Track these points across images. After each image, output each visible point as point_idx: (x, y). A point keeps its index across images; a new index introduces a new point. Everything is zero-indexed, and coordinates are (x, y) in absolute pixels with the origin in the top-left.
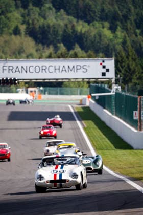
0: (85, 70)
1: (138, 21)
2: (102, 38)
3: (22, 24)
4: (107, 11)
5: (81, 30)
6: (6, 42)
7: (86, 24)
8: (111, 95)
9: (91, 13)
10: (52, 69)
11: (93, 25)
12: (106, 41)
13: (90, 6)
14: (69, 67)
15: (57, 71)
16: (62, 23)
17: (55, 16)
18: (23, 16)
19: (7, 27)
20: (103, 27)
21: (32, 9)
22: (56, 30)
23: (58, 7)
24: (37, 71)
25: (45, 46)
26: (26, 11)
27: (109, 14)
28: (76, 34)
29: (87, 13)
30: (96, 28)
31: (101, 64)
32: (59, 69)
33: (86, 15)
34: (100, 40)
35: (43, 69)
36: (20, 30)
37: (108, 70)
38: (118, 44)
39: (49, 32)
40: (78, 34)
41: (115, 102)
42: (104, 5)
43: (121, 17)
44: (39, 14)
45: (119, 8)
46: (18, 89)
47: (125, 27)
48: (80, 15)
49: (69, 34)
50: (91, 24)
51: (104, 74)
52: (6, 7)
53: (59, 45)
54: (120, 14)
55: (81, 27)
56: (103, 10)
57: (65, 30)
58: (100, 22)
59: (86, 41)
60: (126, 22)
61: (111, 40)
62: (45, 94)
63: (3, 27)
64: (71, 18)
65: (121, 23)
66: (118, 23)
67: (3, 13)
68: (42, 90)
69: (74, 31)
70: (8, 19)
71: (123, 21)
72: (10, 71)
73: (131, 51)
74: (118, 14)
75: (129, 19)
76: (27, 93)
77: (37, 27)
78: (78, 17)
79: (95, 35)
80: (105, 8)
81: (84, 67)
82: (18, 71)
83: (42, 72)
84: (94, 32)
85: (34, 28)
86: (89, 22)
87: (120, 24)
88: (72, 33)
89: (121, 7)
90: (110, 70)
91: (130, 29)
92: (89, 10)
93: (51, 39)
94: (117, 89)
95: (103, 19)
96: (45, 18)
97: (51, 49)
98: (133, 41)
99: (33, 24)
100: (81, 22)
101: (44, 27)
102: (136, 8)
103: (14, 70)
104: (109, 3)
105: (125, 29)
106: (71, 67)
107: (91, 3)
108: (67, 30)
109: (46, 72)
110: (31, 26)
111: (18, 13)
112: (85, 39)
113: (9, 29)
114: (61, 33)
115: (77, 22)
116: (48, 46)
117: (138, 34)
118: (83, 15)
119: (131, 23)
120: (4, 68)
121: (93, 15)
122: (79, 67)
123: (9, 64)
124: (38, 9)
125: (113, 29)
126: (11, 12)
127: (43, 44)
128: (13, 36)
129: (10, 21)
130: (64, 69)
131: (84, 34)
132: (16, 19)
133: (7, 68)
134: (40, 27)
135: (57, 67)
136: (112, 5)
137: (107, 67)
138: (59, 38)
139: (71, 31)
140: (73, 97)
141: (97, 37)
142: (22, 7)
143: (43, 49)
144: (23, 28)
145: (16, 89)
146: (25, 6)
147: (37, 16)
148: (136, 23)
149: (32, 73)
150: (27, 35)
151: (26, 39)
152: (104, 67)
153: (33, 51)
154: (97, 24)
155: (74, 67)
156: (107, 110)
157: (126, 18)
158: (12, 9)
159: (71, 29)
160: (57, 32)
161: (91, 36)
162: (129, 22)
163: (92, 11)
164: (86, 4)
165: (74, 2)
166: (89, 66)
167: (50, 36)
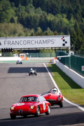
0: (53, 43)
1: (83, 13)
2: (62, 24)
3: (15, 16)
4: (65, 8)
5: (50, 19)
6: (6, 27)
7: (53, 16)
8: (68, 57)
9: (56, 9)
10: (33, 42)
11: (57, 16)
12: (65, 25)
13: (55, 5)
15: (36, 43)
16: (39, 15)
17: (35, 11)
18: (16, 11)
19: (7, 18)
20: (63, 17)
21: (21, 7)
22: (35, 19)
23: (36, 6)
24: (25, 43)
26: (18, 8)
27: (66, 10)
28: (47, 21)
29: (54, 9)
30: (59, 18)
31: (62, 39)
32: (38, 42)
33: (53, 10)
34: (62, 25)
35: (28, 42)
36: (14, 20)
37: (66, 42)
38: (72, 27)
39: (31, 20)
40: (48, 22)
41: (71, 61)
42: (63, 4)
43: (73, 11)
46: (14, 55)
47: (76, 17)
48: (49, 10)
49: (43, 22)
50: (56, 15)
51: (64, 45)
52: (5, 6)
54: (73, 9)
55: (50, 17)
56: (62, 7)
58: (61, 14)
59: (53, 25)
60: (76, 14)
61: (68, 25)
62: (29, 57)
63: (4, 18)
64: (44, 12)
65: (73, 14)
66: (72, 14)
67: (4, 10)
68: (28, 55)
69: (46, 20)
70: (7, 13)
72: (9, 44)
73: (80, 31)
75: (78, 12)
76: (19, 56)
77: (24, 18)
78: (48, 12)
79: (58, 22)
80: (64, 6)
81: (52, 41)
83: (28, 44)
84: (57, 20)
85: (22, 18)
86: (54, 14)
87: (73, 15)
88: (45, 21)
89: (73, 5)
90: (67, 42)
91: (79, 18)
93: (33, 25)
94: (72, 53)
95: (62, 12)
96: (28, 12)
98: (81, 25)
99: (22, 16)
100: (50, 14)
101: (28, 18)
102: (82, 5)
103: (11, 43)
104: (66, 3)
105: (76, 18)
107: (55, 3)
108: (42, 19)
109: (30, 44)
110: (20, 17)
111: (13, 10)
112: (52, 25)
113: (8, 19)
114: (38, 21)
115: (48, 14)
116: (31, 29)
118: (51, 10)
119: (79, 15)
120: (5, 42)
121: (57, 10)
122: (49, 41)
123: (8, 40)
124: (24, 7)
125: (69, 18)
126: (9, 9)
127: (28, 28)
128: (10, 24)
129: (8, 15)
130: (40, 42)
131: (52, 21)
132: (12, 13)
133: (7, 42)
134: (26, 18)
135: (36, 41)
136: (68, 4)
137: (66, 41)
138: (37, 24)
139: (44, 20)
140: (46, 58)
141: (60, 23)
142: (15, 6)
144: (16, 18)
145: (13, 54)
146: (17, 6)
147: (24, 11)
148: (82, 14)
149: (22, 44)
150: (19, 23)
152: (64, 40)
153: (22, 32)
154: (59, 15)
155: (46, 41)
156: (66, 65)
157: (76, 11)
158: (9, 7)
159: (44, 18)
160: (36, 20)
161: (56, 22)
162: (78, 14)
163: (56, 8)
164: (53, 4)
165: (46, 3)
166: (55, 40)
167: (32, 23)
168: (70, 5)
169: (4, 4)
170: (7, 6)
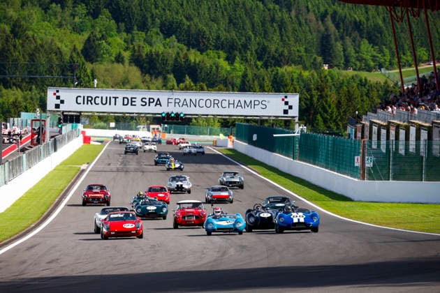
1: (259, 51)
2: (220, 69)
3: (125, 50)
4: (223, 39)
5: (195, 60)
6: (106, 70)
7: (199, 53)
9: (204, 40)
10: (225, 104)
11: (208, 55)
12: (223, 73)
13: (204, 32)
14: (245, 102)
15: (231, 106)
16: (172, 52)
17: (163, 42)
18: (126, 41)
19: (109, 53)
20: (219, 58)
21: (137, 34)
22: (166, 58)
23: (165, 32)
24: (208, 105)
25: (153, 78)
26: (130, 35)
27: (225, 43)
28: (189, 64)
29: (200, 40)
30: (211, 58)
31: (283, 100)
32: (234, 104)
33: (199, 43)
34: (218, 71)
36: (123, 58)
37: (291, 107)
38: (238, 77)
39: (157, 61)
40: (192, 64)
42: (220, 32)
43: (240, 47)
44: (145, 40)
45: (236, 35)
46: (139, 126)
47: (244, 58)
48: (191, 42)
49: (181, 65)
50: (204, 53)
51: (286, 112)
53: (169, 76)
54: (240, 43)
55: (194, 56)
56: (218, 38)
57: (176, 59)
58: (215, 51)
59: (201, 72)
60: (246, 53)
61: (229, 73)
63: (104, 53)
64: (181, 46)
65: (240, 53)
67: (103, 37)
68: (166, 128)
69: (187, 60)
70: (109, 44)
71: (242, 51)
72: (177, 104)
73: (267, 86)
74: (237, 43)
75: (249, 49)
77: (144, 55)
78: (189, 45)
79: (211, 66)
80: (221, 35)
81: (263, 103)
82: (186, 105)
84: (208, 63)
85: (140, 55)
86: (202, 51)
87: (238, 54)
88: (185, 62)
89: (238, 34)
90: (293, 107)
91: (251, 59)
92: (203, 37)
93: (160, 70)
95: (217, 48)
96: (150, 44)
97: (160, 80)
98: (255, 74)
99: (139, 51)
100: (193, 51)
101: (152, 55)
102: (256, 36)
103: (181, 104)
104: (225, 30)
105: (244, 60)
106: (248, 102)
107: (205, 28)
108: (178, 59)
110: (136, 54)
111: (120, 38)
112: (199, 71)
113: (111, 56)
114: (171, 62)
115: (188, 50)
116: (156, 77)
117: (259, 67)
118: (195, 43)
119: (252, 54)
120: (170, 100)
121: (206, 43)
122: (257, 103)
124: (144, 34)
125: (230, 60)
126: (112, 36)
127: (151, 75)
128: (116, 65)
129: (111, 47)
130: (239, 104)
131: (199, 65)
132: (118, 44)
133: (173, 101)
134: (147, 55)
135: (231, 102)
136: (229, 32)
137: (290, 104)
138: (169, 68)
139: (183, 60)
140: (202, 137)
141: (214, 67)
142: (125, 31)
143: (151, 80)
144: (127, 55)
145: (137, 125)
146: (128, 30)
147: (142, 44)
148: (257, 53)
150: (133, 64)
151: (131, 68)
152: (286, 103)
153: (139, 82)
154: (212, 53)
155: (251, 102)
157: (245, 47)
158: (113, 33)
159: (184, 58)
160: (167, 60)
161: (206, 67)
162: (249, 52)
163: (205, 38)
164: (199, 30)
165: (185, 27)
166: (269, 102)
167: (158, 65)
168: (233, 34)
169: (103, 25)
170: (108, 29)
